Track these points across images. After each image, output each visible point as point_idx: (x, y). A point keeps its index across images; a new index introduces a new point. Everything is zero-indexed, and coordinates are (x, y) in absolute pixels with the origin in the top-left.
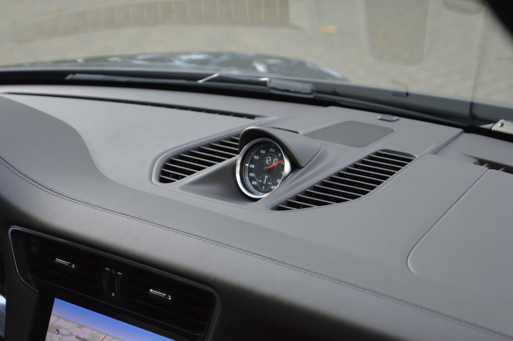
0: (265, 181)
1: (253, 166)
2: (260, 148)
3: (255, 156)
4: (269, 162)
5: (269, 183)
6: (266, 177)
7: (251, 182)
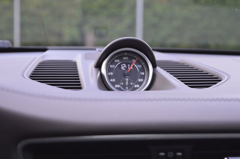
0: (127, 83)
1: (112, 74)
2: (115, 58)
3: (110, 66)
4: (124, 68)
5: (131, 84)
6: (127, 79)
7: (114, 86)
